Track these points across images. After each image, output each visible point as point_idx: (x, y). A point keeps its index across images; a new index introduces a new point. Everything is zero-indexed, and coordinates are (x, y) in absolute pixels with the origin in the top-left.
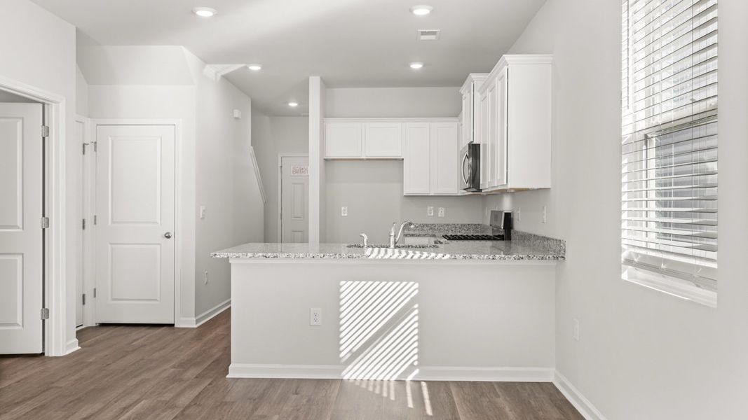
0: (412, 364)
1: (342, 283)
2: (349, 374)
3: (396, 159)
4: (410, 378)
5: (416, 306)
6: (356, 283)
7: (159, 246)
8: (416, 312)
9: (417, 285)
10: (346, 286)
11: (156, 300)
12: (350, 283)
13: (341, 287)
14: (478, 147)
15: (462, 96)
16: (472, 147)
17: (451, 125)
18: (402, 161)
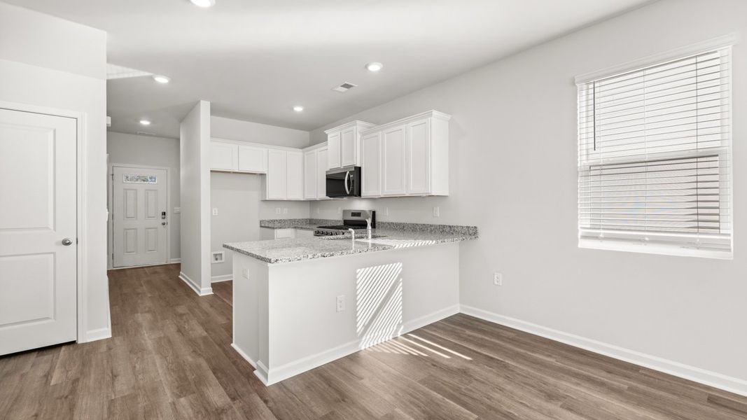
0: (399, 324)
1: (358, 270)
2: (365, 345)
3: (255, 174)
4: (399, 334)
5: (401, 280)
6: (368, 269)
7: (52, 255)
8: (401, 284)
9: (401, 265)
10: (360, 271)
11: (48, 318)
12: (363, 270)
13: (357, 274)
14: (360, 168)
15: (327, 135)
16: (356, 168)
17: (299, 153)
18: (263, 175)
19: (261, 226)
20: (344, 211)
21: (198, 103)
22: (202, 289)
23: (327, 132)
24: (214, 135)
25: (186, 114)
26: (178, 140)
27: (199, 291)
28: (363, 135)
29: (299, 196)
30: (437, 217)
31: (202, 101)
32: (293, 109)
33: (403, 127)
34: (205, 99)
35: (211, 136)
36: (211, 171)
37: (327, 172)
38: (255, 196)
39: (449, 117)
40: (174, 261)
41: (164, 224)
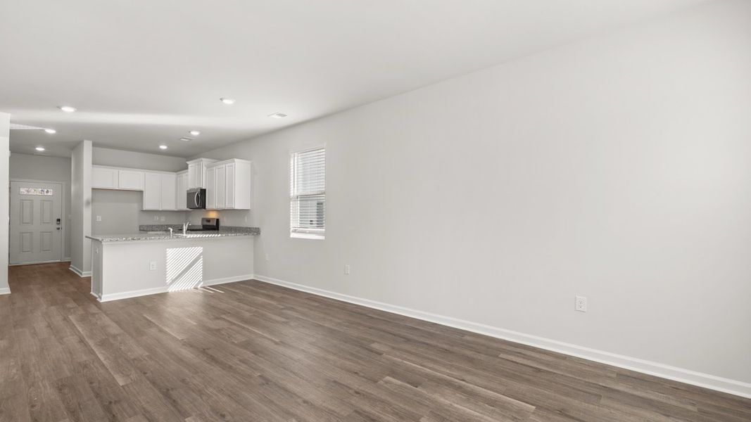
0: (201, 280)
2: (171, 290)
3: (134, 191)
5: (201, 257)
6: (175, 249)
8: (201, 259)
9: (202, 249)
12: (171, 249)
13: (167, 251)
14: (205, 190)
15: (188, 165)
16: (201, 190)
17: (173, 176)
18: (141, 192)
19: (140, 229)
20: (203, 219)
21: (82, 141)
22: (84, 273)
23: (187, 163)
24: (94, 163)
25: (76, 146)
26: (71, 158)
27: (81, 274)
28: (207, 168)
29: (172, 208)
30: (245, 223)
31: (85, 141)
32: (158, 146)
33: (224, 166)
34: (88, 139)
35: (93, 164)
36: (93, 189)
37: (187, 191)
38: (135, 206)
39: (249, 162)
40: (67, 260)
41: (58, 229)
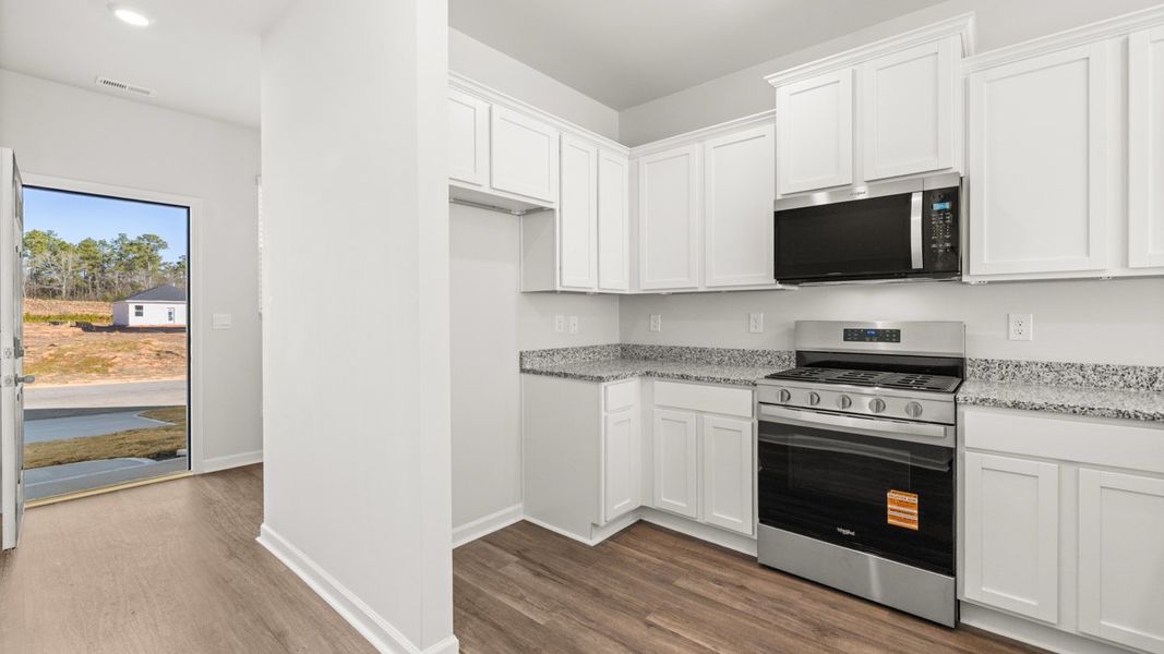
15: (773, 89)
19: (523, 371)
23: (772, 79)
37: (776, 202)
